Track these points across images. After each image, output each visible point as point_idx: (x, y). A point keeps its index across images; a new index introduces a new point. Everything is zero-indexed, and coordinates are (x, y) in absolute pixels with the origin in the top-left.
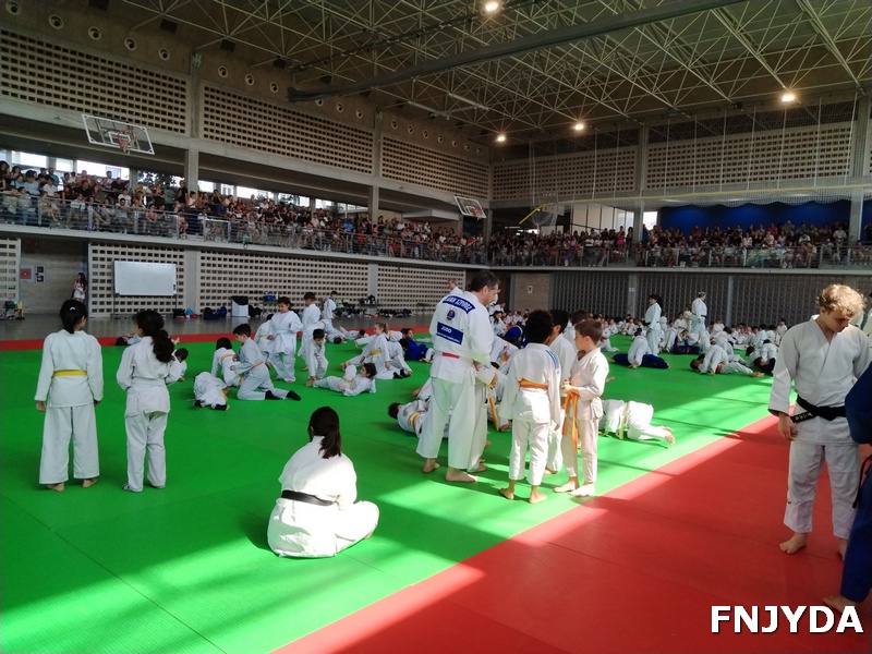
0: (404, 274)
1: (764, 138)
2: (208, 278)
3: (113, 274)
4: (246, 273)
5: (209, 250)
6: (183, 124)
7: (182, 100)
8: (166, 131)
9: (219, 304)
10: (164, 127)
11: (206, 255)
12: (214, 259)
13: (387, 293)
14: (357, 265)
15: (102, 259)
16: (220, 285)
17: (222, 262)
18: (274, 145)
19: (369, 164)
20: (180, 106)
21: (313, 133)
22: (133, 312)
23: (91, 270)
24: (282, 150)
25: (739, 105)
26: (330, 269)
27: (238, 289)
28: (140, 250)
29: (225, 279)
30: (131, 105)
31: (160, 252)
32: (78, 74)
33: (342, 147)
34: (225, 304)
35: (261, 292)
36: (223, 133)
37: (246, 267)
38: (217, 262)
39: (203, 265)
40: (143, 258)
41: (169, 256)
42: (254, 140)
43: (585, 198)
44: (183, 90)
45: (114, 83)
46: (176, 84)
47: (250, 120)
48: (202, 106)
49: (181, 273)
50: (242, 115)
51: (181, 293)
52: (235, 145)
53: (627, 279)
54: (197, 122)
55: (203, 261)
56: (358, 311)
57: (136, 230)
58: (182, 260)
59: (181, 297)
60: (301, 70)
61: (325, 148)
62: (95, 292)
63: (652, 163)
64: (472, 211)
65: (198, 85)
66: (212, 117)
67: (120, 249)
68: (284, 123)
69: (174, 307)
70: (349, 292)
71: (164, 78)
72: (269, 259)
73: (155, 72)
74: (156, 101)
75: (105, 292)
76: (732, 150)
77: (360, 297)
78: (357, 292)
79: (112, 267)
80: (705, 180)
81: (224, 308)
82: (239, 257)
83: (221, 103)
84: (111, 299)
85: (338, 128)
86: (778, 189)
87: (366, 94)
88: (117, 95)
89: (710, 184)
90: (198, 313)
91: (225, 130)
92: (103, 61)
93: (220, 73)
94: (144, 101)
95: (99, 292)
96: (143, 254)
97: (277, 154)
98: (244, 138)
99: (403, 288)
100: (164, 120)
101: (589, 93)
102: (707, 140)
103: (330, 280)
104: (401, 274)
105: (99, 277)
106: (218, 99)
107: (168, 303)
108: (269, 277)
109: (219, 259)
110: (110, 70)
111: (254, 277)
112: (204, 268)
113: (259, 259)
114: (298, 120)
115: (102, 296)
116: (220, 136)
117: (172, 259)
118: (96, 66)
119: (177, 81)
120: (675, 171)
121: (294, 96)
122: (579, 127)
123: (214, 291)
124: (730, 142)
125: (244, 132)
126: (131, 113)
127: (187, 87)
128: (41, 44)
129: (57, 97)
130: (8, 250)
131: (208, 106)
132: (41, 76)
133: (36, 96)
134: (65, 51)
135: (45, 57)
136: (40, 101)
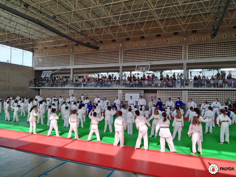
4: (204, 96)
5: (190, 90)
6: (182, 57)
7: (181, 51)
10: (176, 59)
11: (189, 91)
12: (192, 92)
17: (195, 93)
18: (214, 55)
20: (181, 52)
29: (196, 98)
30: (167, 56)
32: (155, 53)
37: (204, 95)
38: (193, 93)
39: (188, 94)
42: (206, 55)
44: (182, 48)
45: (163, 52)
46: (179, 47)
47: (204, 50)
48: (187, 50)
50: (201, 49)
52: (199, 58)
54: (186, 55)
55: (189, 93)
58: (182, 93)
65: (186, 45)
66: (191, 53)
68: (218, 47)
71: (176, 46)
72: (213, 92)
73: (174, 46)
74: (173, 53)
82: (201, 92)
88: (164, 55)
91: (195, 55)
92: (161, 48)
93: (193, 40)
94: (171, 54)
98: (202, 56)
100: (176, 57)
106: (193, 47)
109: (194, 92)
110: (162, 49)
111: (207, 98)
113: (209, 92)
116: (194, 57)
118: (159, 50)
119: (180, 46)
125: (202, 54)
127: (183, 47)
128: (148, 49)
129: (151, 59)
130: (141, 93)
131: (189, 50)
132: (148, 56)
133: (146, 60)
134: (152, 49)
135: (148, 51)
136: (147, 61)
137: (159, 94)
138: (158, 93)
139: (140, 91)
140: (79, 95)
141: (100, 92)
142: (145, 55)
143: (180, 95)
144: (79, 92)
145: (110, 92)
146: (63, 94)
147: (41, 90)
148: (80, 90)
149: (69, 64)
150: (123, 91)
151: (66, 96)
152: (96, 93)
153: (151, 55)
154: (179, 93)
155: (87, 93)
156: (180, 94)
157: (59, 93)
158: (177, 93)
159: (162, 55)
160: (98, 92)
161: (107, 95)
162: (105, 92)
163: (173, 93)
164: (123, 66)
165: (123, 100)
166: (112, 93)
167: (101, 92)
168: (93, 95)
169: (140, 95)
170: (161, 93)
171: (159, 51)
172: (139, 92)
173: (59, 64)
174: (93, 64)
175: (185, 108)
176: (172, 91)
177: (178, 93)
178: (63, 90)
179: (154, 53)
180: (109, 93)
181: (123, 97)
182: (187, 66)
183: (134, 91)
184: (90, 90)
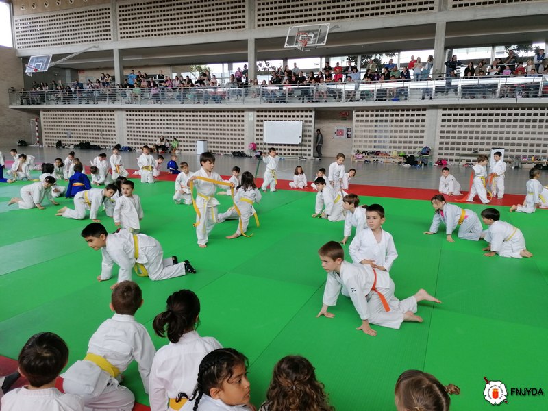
2: (448, 132)
4: (490, 126)
5: (451, 107)
6: (432, 2)
8: (417, 12)
10: (415, 10)
11: (447, 112)
12: (455, 115)
15: (362, 121)
28: (390, 113)
29: (466, 132)
39: (443, 121)
41: (413, 115)
55: (444, 118)
58: (424, 118)
67: (375, 113)
72: (520, 111)
82: (483, 112)
96: (392, 116)
109: (461, 115)
112: (444, 123)
129: (338, 12)
130: (308, 119)
137: (357, 121)
138: (354, 118)
139: (304, 114)
140: (141, 126)
141: (195, 118)
143: (418, 123)
144: (141, 117)
145: (223, 118)
146: (99, 125)
147: (42, 113)
148: (144, 113)
149: (108, 37)
150: (258, 116)
151: (107, 129)
152: (185, 122)
154: (415, 118)
155: (162, 122)
156: (418, 121)
157: (88, 121)
158: (410, 118)
160: (192, 118)
161: (216, 127)
162: (209, 118)
163: (397, 118)
164: (256, 39)
165: (257, 139)
166: (228, 121)
167: (198, 118)
168: (178, 127)
169: (304, 126)
170: (365, 118)
172: (302, 116)
173: (80, 36)
174: (173, 35)
175: (429, 161)
176: (395, 113)
177: (413, 118)
178: (98, 113)
180: (221, 121)
181: (259, 133)
182: (446, 35)
183: (288, 114)
184: (169, 114)
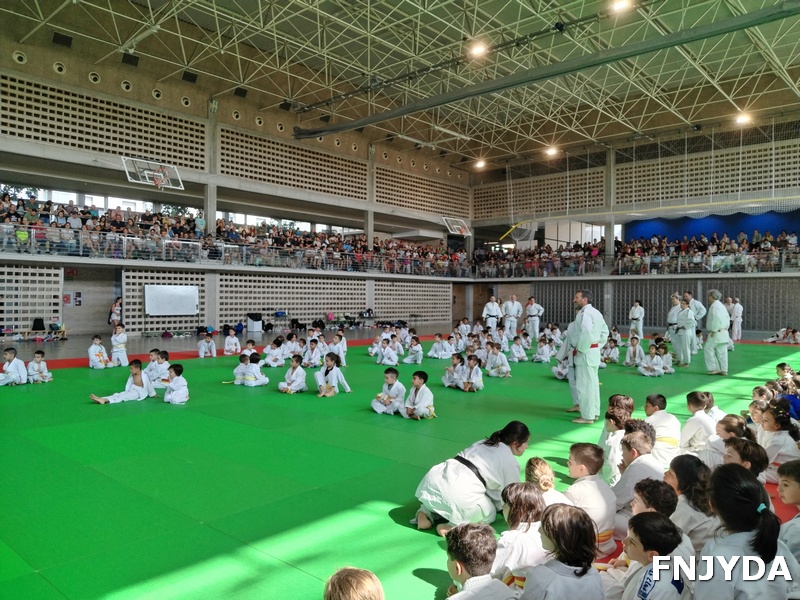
0: (398, 288)
1: (722, 156)
2: (226, 298)
3: (143, 297)
4: (259, 293)
5: (227, 273)
6: (202, 162)
7: (202, 141)
8: (188, 168)
9: (236, 321)
10: (186, 165)
11: (224, 277)
12: (231, 280)
13: (383, 306)
14: (356, 282)
15: (134, 284)
16: (236, 304)
17: (238, 283)
18: (282, 178)
19: (364, 191)
20: (200, 147)
21: (315, 166)
22: (161, 331)
23: (125, 294)
24: (288, 182)
25: (699, 127)
26: (333, 286)
27: (252, 307)
28: (167, 275)
29: (241, 298)
30: (158, 147)
31: (184, 276)
32: (112, 121)
33: (341, 177)
34: (241, 321)
35: (272, 309)
36: (237, 169)
38: (234, 283)
39: (221, 286)
40: (169, 281)
41: (192, 279)
42: (265, 174)
43: (560, 214)
44: (203, 132)
45: (143, 128)
46: (195, 127)
47: (260, 156)
48: (220, 145)
49: (203, 294)
50: (254, 152)
51: (203, 312)
52: (248, 179)
53: (602, 288)
54: (215, 160)
55: (222, 283)
56: (358, 323)
57: (164, 257)
58: (203, 282)
59: (203, 315)
60: (305, 111)
61: (326, 179)
62: (128, 313)
63: (620, 181)
64: (459, 229)
65: (215, 127)
66: (228, 155)
67: (149, 274)
68: (290, 158)
69: (197, 325)
70: (350, 306)
71: (186, 122)
72: (279, 279)
73: (179, 117)
74: (179, 142)
75: (137, 313)
76: (694, 167)
77: (360, 311)
78: (357, 306)
79: (143, 290)
80: (669, 195)
81: (240, 324)
82: (253, 278)
83: (235, 142)
84: (142, 320)
85: (336, 161)
86: (739, 201)
87: (361, 130)
88: (146, 138)
89: (675, 199)
90: (218, 329)
91: (240, 166)
92: (134, 109)
93: (234, 116)
94: (169, 143)
95: (131, 313)
96: (169, 278)
97: (284, 186)
98: (256, 172)
99: (398, 301)
100: (186, 159)
101: (560, 121)
102: (670, 159)
103: (333, 296)
104: (395, 288)
105: (132, 300)
106: (232, 139)
107: (191, 322)
108: (279, 296)
109: (236, 280)
110: (140, 117)
111: (266, 295)
112: (222, 289)
113: (270, 279)
114: (302, 155)
115: (134, 317)
116: (235, 171)
117: (195, 282)
118: (128, 115)
119: (197, 125)
120: (642, 188)
121: (299, 134)
122: (552, 152)
123: (231, 309)
124: (692, 160)
125: (256, 167)
126: (158, 154)
127: (206, 130)
128: (82, 97)
129: (95, 142)
131: (224, 145)
132: (81, 125)
133: (77, 142)
134: (102, 102)
135: (85, 108)
136: (80, 146)
137: (128, 284)
138: (124, 278)
139: (45, 271)
142: (71, 119)
153: (95, 128)
158: (189, 282)
159: (140, 137)
170: (137, 280)
171: (127, 121)
172: (41, 275)
177: (192, 282)
179: (108, 124)
